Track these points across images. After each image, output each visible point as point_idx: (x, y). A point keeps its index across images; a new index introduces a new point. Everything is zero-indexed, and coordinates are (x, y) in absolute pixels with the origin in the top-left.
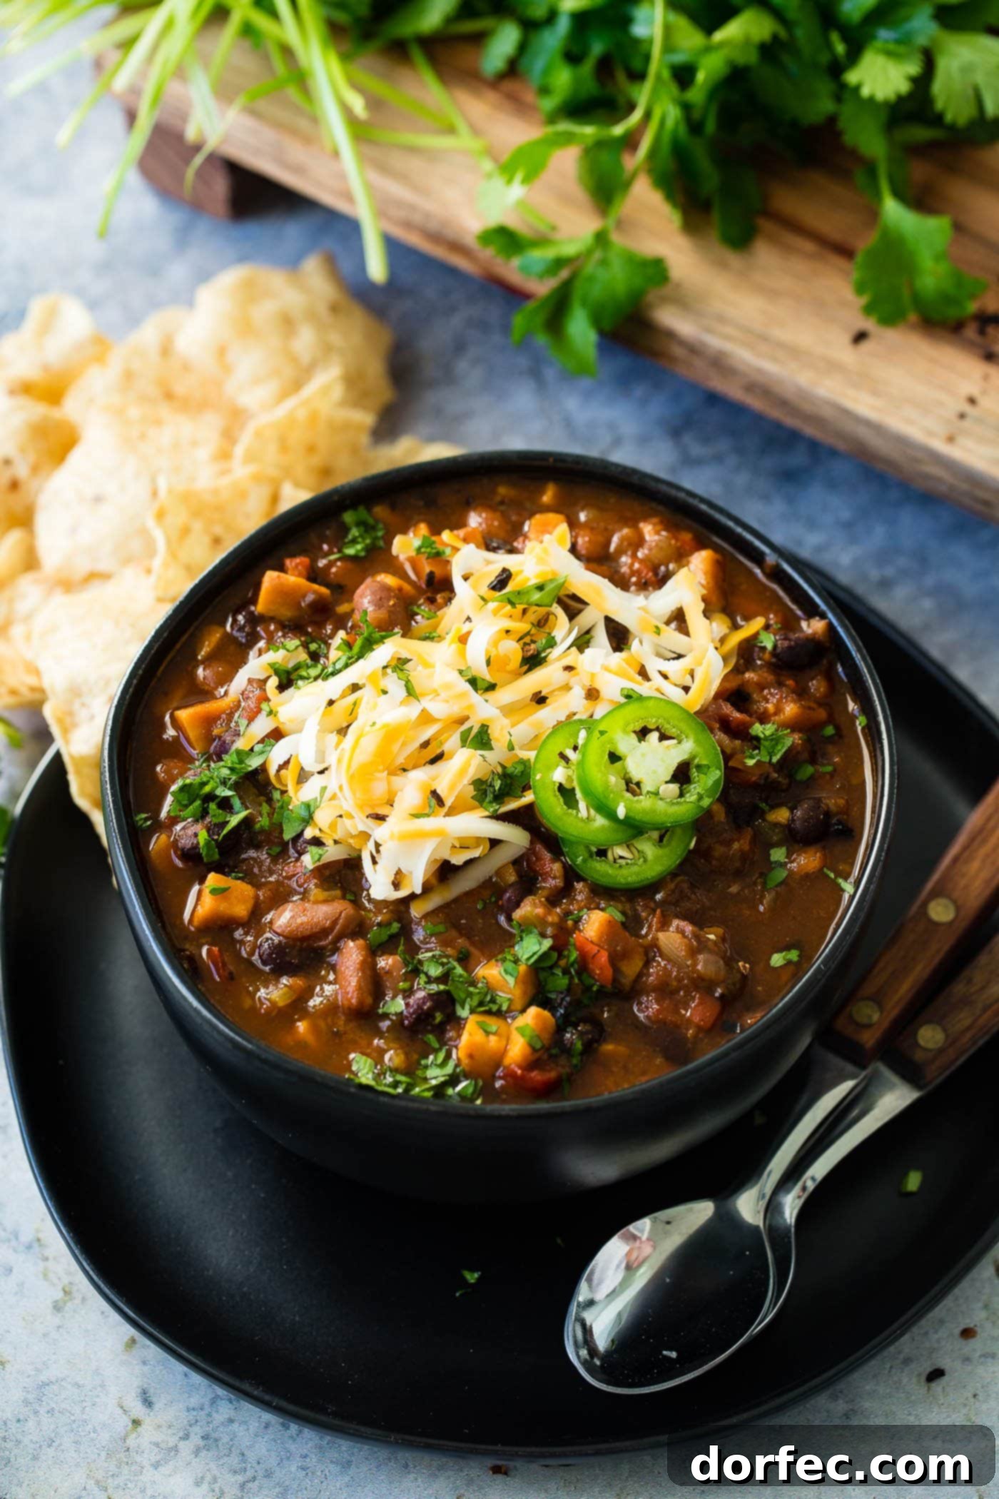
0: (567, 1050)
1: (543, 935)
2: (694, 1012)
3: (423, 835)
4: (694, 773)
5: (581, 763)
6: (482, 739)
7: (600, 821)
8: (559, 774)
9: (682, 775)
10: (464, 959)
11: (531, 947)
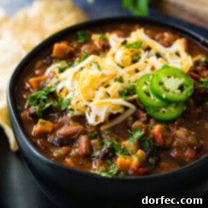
0: (150, 164)
1: (141, 131)
2: (188, 153)
3: (103, 103)
4: (185, 87)
5: (151, 85)
6: (121, 80)
7: (157, 100)
8: (145, 88)
9: (181, 88)
10: (118, 140)
11: (138, 134)
